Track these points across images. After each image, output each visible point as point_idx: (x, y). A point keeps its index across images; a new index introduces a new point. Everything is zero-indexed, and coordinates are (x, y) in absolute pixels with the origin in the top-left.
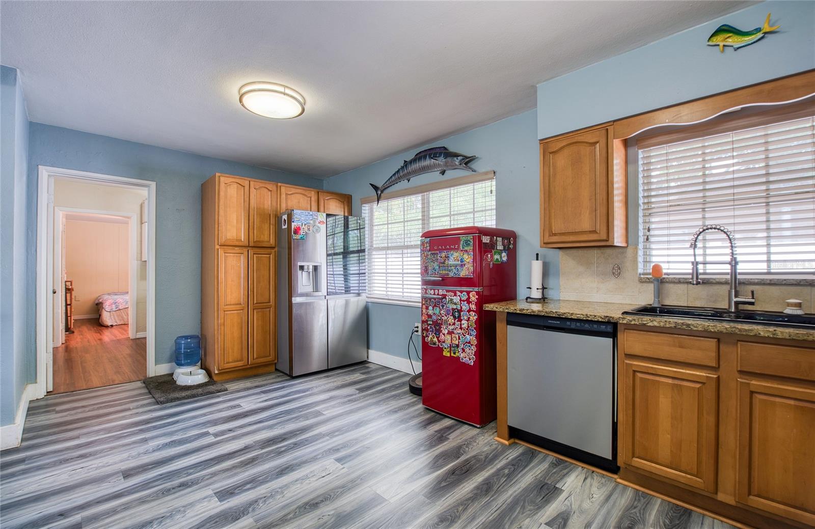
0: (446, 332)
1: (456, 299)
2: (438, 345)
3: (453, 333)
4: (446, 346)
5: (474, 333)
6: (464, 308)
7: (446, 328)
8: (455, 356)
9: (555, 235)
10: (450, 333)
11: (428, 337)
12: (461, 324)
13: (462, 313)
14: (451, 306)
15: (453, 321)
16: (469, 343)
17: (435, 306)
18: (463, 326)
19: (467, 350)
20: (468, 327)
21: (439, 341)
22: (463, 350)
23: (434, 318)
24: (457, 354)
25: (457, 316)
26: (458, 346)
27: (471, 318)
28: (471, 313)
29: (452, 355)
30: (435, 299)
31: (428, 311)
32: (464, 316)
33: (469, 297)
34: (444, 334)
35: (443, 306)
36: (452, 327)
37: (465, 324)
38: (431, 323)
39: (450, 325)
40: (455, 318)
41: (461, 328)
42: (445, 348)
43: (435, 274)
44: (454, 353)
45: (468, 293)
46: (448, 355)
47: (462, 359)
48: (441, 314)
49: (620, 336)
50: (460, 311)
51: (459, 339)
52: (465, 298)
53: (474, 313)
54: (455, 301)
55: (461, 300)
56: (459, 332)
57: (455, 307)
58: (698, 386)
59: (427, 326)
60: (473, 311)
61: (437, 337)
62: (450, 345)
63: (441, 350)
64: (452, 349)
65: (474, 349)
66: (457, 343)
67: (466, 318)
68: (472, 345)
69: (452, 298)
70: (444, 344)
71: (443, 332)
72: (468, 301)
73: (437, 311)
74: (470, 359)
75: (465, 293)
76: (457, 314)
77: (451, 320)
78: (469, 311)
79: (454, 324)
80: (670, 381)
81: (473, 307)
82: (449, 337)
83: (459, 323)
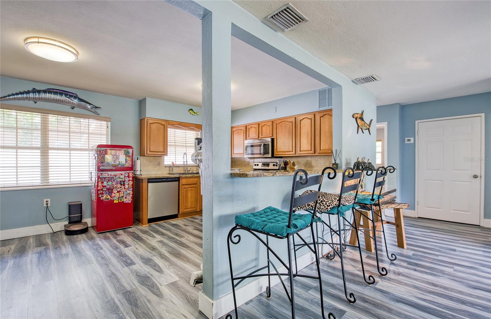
0: (116, 191)
1: (122, 177)
2: (111, 199)
3: (120, 191)
4: (116, 199)
5: (131, 189)
6: (126, 180)
7: (116, 190)
8: (121, 201)
9: (151, 152)
10: (118, 192)
11: (103, 197)
12: (125, 187)
13: (125, 182)
14: (119, 180)
15: (120, 186)
16: (129, 194)
17: (109, 181)
18: (126, 188)
19: (128, 197)
20: (129, 187)
21: (111, 197)
22: (126, 198)
23: (108, 187)
24: (122, 200)
25: (122, 184)
26: (123, 197)
27: (130, 183)
28: (130, 181)
29: (120, 201)
30: (109, 178)
31: (103, 184)
32: (126, 183)
33: (129, 175)
34: (115, 193)
35: (114, 181)
36: (120, 189)
37: (127, 186)
38: (106, 189)
39: (118, 188)
40: (121, 185)
41: (125, 189)
42: (115, 199)
43: (109, 166)
44: (121, 200)
45: (129, 173)
46: (117, 202)
47: (125, 202)
48: (113, 184)
49: (181, 180)
50: (124, 182)
51: (124, 193)
52: (127, 176)
53: (131, 181)
54: (121, 177)
55: (125, 177)
56: (123, 190)
57: (121, 180)
58: (194, 188)
59: (102, 192)
60: (131, 180)
61: (109, 196)
62: (119, 197)
63: (113, 200)
64: (120, 199)
65: (131, 196)
66: (122, 195)
67: (127, 184)
68: (130, 195)
69: (120, 176)
70: (115, 198)
71: (114, 192)
72: (129, 177)
73: (110, 183)
74: (129, 201)
75: (127, 174)
76: (122, 183)
77: (119, 186)
78: (129, 181)
79: (121, 187)
80: (190, 189)
81: (131, 179)
82: (118, 194)
83: (124, 186)
